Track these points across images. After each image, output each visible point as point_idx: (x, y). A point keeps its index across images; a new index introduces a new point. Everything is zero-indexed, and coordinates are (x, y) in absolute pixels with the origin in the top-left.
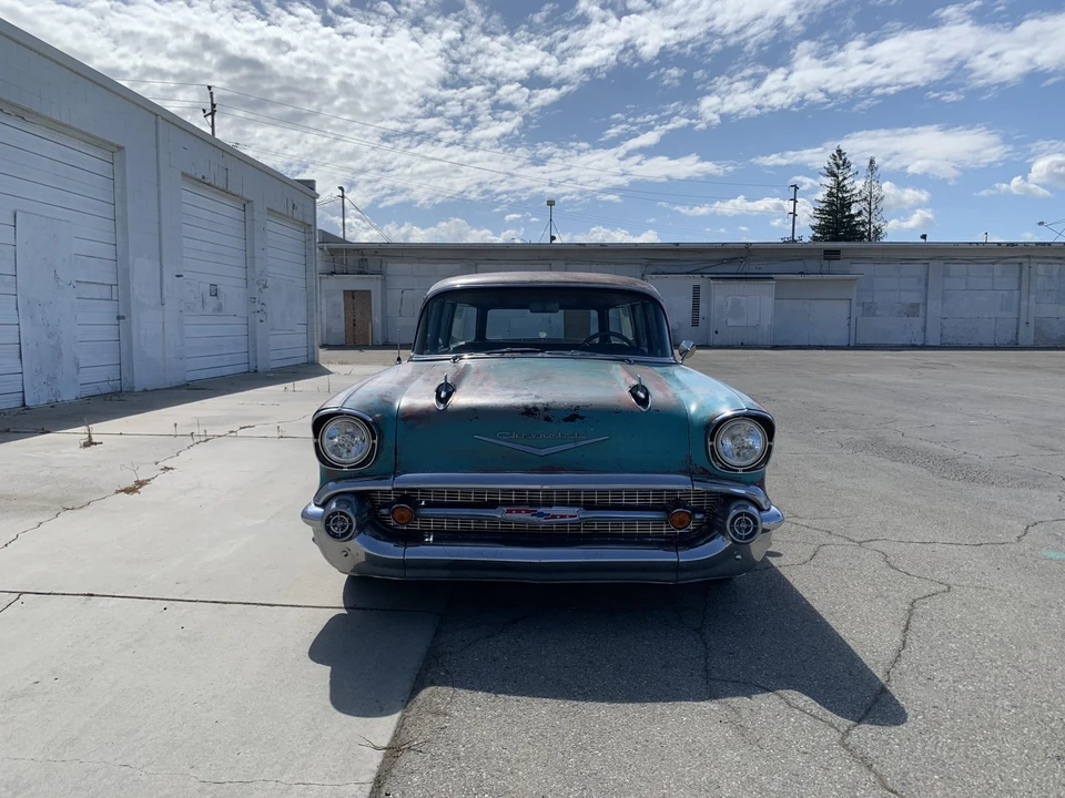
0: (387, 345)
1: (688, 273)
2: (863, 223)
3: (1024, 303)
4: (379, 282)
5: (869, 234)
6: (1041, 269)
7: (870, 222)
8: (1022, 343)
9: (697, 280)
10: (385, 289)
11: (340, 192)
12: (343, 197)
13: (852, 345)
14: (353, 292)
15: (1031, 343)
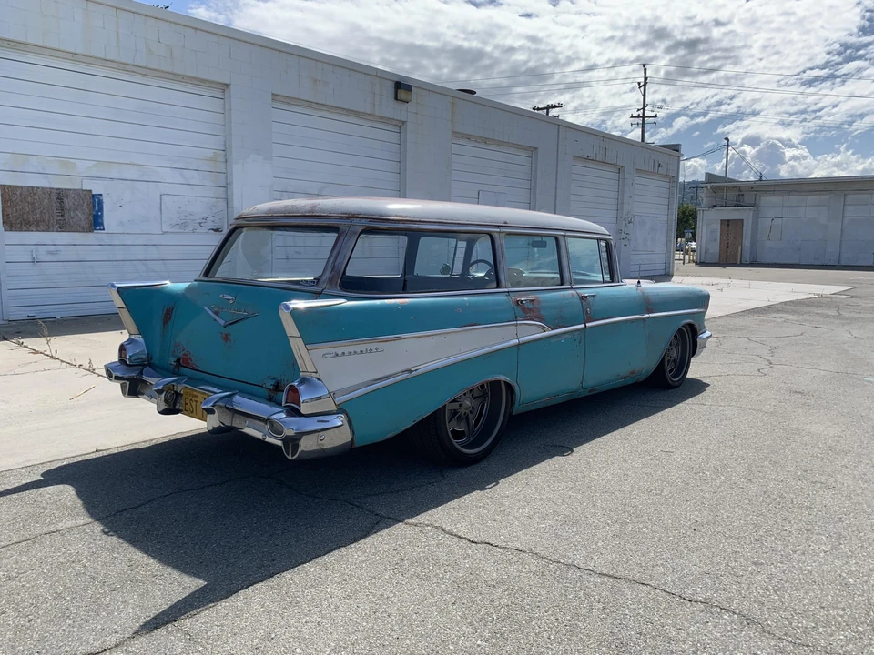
0: (754, 264)
4: (752, 213)
10: (756, 218)
12: (727, 146)
14: (728, 221)
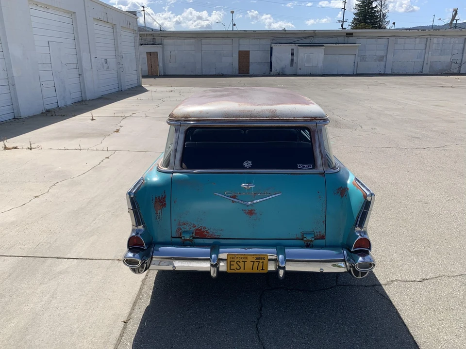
0: (166, 76)
1: (290, 43)
2: (378, 11)
3: (426, 55)
4: (161, 48)
5: (380, 17)
6: (435, 40)
7: (381, 11)
8: (424, 72)
9: (293, 46)
10: (163, 51)
11: (142, 9)
12: (144, 10)
13: (355, 73)
14: (150, 53)
15: (427, 72)
